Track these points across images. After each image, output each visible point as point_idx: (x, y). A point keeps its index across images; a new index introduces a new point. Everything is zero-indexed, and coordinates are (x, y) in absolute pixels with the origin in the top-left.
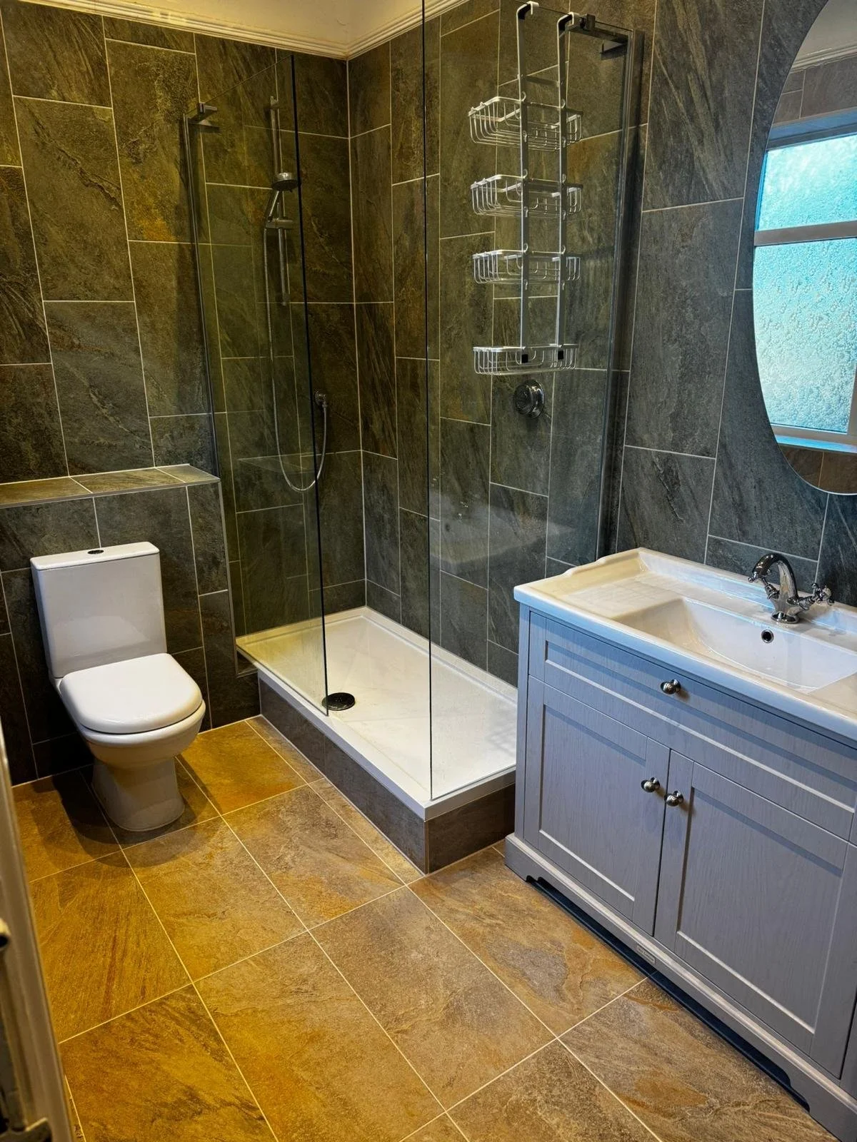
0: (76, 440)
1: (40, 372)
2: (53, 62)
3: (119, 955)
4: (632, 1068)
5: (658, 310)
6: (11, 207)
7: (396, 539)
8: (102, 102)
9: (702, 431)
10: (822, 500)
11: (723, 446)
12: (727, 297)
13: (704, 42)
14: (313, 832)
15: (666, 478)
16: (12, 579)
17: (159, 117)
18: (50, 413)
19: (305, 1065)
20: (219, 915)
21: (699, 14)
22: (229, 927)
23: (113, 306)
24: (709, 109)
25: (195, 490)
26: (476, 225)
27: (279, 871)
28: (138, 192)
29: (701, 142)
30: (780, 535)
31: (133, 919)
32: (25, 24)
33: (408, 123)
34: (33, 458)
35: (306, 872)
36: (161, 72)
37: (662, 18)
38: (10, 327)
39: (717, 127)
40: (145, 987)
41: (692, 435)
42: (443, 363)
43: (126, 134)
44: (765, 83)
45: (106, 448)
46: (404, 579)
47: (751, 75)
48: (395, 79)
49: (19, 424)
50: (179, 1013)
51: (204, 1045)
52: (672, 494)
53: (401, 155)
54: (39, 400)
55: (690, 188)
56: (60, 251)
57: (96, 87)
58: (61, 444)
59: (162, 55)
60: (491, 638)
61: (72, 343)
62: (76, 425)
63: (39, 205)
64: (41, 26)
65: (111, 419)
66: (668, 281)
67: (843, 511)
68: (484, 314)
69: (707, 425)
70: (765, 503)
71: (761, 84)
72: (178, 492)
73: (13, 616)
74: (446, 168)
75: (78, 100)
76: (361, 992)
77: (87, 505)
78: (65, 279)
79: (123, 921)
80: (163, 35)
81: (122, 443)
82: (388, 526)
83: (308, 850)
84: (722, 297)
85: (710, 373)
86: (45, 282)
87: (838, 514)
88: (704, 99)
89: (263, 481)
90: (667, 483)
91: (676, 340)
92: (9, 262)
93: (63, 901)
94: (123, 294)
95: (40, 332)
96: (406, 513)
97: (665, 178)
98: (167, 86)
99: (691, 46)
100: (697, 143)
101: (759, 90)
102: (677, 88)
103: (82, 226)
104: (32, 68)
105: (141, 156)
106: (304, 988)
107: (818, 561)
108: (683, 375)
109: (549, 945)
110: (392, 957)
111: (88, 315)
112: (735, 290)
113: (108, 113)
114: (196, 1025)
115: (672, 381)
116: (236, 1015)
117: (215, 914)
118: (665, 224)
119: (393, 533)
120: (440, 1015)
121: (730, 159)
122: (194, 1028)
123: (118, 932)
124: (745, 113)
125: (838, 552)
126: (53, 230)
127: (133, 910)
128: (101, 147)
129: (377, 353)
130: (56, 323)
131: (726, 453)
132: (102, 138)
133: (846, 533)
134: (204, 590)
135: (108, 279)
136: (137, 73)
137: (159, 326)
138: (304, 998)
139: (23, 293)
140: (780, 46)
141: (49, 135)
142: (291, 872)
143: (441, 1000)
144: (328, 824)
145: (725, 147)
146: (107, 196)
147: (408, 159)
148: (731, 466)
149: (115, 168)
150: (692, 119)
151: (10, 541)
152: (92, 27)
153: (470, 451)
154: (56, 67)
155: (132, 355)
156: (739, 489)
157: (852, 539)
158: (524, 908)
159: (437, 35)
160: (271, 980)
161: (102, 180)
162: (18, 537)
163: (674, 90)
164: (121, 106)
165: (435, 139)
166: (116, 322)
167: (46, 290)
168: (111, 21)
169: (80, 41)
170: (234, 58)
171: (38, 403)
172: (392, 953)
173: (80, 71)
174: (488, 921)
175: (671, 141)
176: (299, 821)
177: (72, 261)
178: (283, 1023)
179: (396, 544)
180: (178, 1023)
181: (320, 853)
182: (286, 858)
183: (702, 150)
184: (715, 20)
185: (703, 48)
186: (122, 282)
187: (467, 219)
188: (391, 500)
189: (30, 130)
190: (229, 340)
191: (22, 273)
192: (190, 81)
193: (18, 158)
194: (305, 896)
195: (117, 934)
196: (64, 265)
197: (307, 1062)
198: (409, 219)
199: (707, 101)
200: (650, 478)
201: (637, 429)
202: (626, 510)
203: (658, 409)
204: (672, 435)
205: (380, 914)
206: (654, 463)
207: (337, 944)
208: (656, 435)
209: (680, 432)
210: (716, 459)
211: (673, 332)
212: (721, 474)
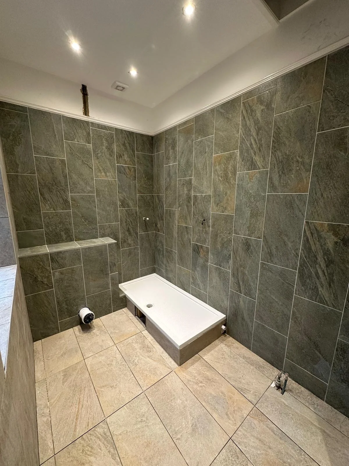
0: (77, 231)
1: (68, 213)
2: (76, 132)
3: (81, 406)
4: (259, 452)
5: (243, 199)
6: (62, 169)
7: (164, 255)
8: (89, 143)
9: (257, 232)
10: (298, 253)
11: (264, 236)
12: (265, 195)
13: (256, 129)
14: (143, 350)
15: (246, 244)
16: (55, 273)
17: (104, 147)
18: (70, 224)
20: (115, 386)
21: (254, 121)
22: (118, 391)
23: (90, 195)
24: (257, 146)
25: (110, 245)
26: (188, 176)
27: (134, 366)
28: (98, 166)
29: (255, 154)
30: (284, 262)
31: (86, 389)
32: (69, 122)
33: (169, 151)
34: (64, 237)
35: (142, 366)
36: (105, 136)
37: (242, 123)
38: (60, 201)
39: (260, 150)
40: (89, 422)
41: (254, 232)
42: (178, 210)
43: (95, 151)
44: (275, 139)
45: (85, 233)
46: (166, 266)
47: (270, 137)
48: (166, 141)
49: (61, 227)
51: (109, 451)
52: (248, 249)
53: (167, 158)
54: (67, 220)
55: (252, 166)
56: (75, 181)
57: (87, 139)
58: (73, 232)
59: (106, 132)
60: (192, 285)
61: (77, 205)
62: (77, 227)
63: (70, 169)
64: (73, 123)
65: (87, 225)
66: (246, 191)
67: (305, 257)
68: (190, 198)
69: (259, 230)
70: (278, 253)
71: (274, 139)
72: (105, 246)
73: (55, 284)
74: (179, 161)
75: (82, 142)
77: (79, 250)
78: (76, 188)
79: (83, 391)
80: (106, 128)
81: (90, 231)
82: (162, 252)
83: (142, 357)
84: (263, 196)
85: (259, 216)
86: (70, 189)
87: (304, 258)
88: (256, 143)
89: (128, 241)
90: (247, 246)
91: (248, 207)
92: (61, 183)
93: (63, 383)
94: (92, 192)
95: (69, 202)
96: (167, 249)
97: (244, 164)
98: (107, 140)
99: (252, 130)
100: (254, 155)
101: (273, 141)
102: (247, 141)
103: (82, 174)
104: (70, 134)
105: (99, 157)
106: (144, 419)
107: (297, 271)
108: (251, 216)
109: (221, 394)
110: (172, 402)
111: (82, 198)
112: (267, 194)
113: (90, 146)
114: (106, 440)
115: (248, 218)
116: (120, 434)
117: (113, 386)
118: (244, 176)
119: (163, 254)
120: (190, 430)
121: (264, 159)
122: (105, 443)
123: (81, 396)
124: (269, 146)
125: (304, 269)
126: (74, 175)
127: (86, 386)
128: (88, 154)
129: (159, 207)
130: (73, 199)
131: (266, 238)
132: (89, 152)
133: (307, 264)
134: (111, 273)
135: (88, 188)
136: (99, 136)
137: (102, 200)
138: (143, 424)
139: (64, 192)
140: (279, 129)
141: (74, 151)
142: (138, 366)
143: (190, 422)
144: (148, 347)
145: (263, 156)
146: (89, 167)
147: (169, 159)
148: (267, 242)
149: (91, 160)
150: (252, 149)
151: (55, 262)
152: (87, 124)
153: (186, 233)
154: (77, 133)
155: (94, 208)
156: (270, 248)
157: (309, 265)
158: (211, 378)
159: (177, 129)
160: (132, 416)
161: (88, 163)
162: (58, 261)
163: (246, 141)
164: (94, 144)
165: (176, 155)
166: (90, 199)
167: (71, 191)
168: (92, 123)
169: (84, 128)
170: (124, 134)
171: (67, 221)
172: (171, 400)
173: (83, 135)
174: (200, 384)
175: (246, 154)
176: (139, 346)
177: (79, 183)
178: (137, 437)
179: (164, 257)
181: (146, 358)
182: (135, 361)
183: (255, 157)
184: (259, 123)
185: (255, 130)
186: (92, 189)
187: (185, 174)
188: (162, 245)
189: (68, 149)
190: (121, 204)
191: (64, 186)
192: (113, 139)
193: (65, 156)
194: (142, 377)
195: (81, 397)
196: (76, 184)
198: (169, 175)
199: (257, 144)
200: (241, 244)
201: (237, 230)
202: (234, 252)
203: (244, 225)
204: (248, 232)
205: (166, 383)
206: (242, 240)
207: (153, 397)
208: (243, 232)
209: (251, 232)
210: (262, 240)
211: (248, 204)
212: (264, 244)
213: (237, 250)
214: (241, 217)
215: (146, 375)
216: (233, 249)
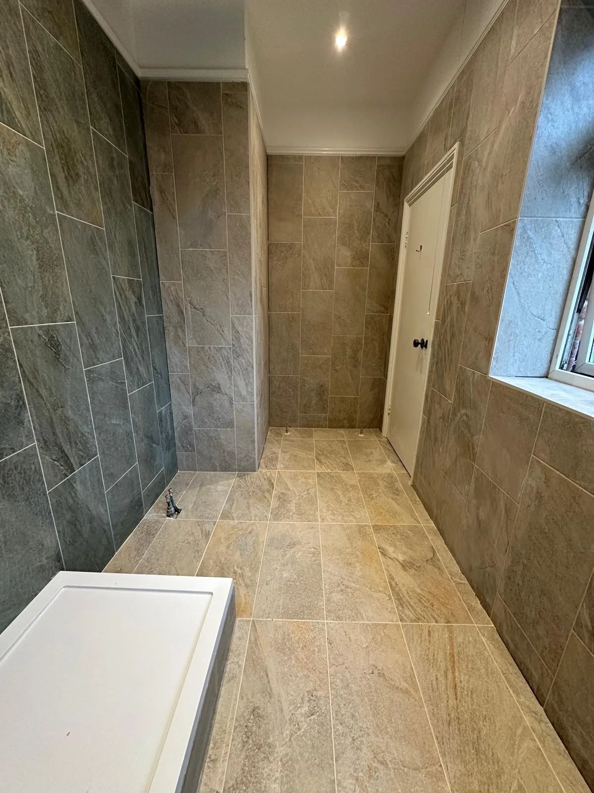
9: (63, 305)
10: (117, 329)
11: (77, 312)
12: (54, 215)
15: (50, 343)
19: (357, 557)
20: (376, 672)
40: (429, 636)
41: (58, 308)
50: (408, 608)
51: (397, 585)
52: (58, 354)
69: (65, 301)
70: (101, 339)
76: (320, 571)
84: (51, 214)
85: (57, 266)
87: (123, 334)
90: (53, 347)
91: (27, 239)
106: (343, 587)
107: (123, 357)
108: (40, 266)
110: (295, 580)
112: (56, 211)
115: (34, 270)
116: (379, 591)
117: (379, 675)
120: (297, 547)
121: (28, 111)
122: (401, 595)
124: (29, 83)
125: (126, 350)
131: (79, 316)
138: (346, 583)
143: (292, 551)
145: (22, 99)
148: (84, 324)
156: (90, 336)
180: (409, 602)
197: (356, 557)
200: (40, 348)
201: (18, 311)
202: (29, 381)
203: (30, 292)
204: (46, 311)
205: (281, 607)
206: (39, 336)
207: (316, 602)
208: (35, 313)
209: (51, 308)
210: (75, 322)
211: (24, 231)
212: (80, 330)
213: (35, 371)
214: (16, 267)
215: (305, 649)
216: (23, 372)
